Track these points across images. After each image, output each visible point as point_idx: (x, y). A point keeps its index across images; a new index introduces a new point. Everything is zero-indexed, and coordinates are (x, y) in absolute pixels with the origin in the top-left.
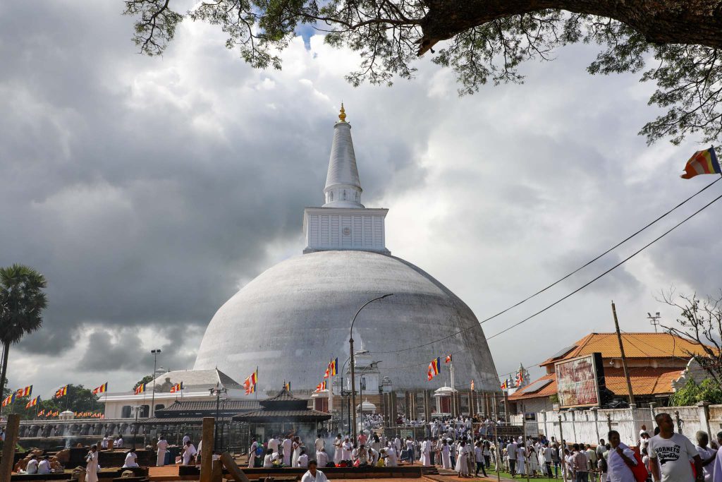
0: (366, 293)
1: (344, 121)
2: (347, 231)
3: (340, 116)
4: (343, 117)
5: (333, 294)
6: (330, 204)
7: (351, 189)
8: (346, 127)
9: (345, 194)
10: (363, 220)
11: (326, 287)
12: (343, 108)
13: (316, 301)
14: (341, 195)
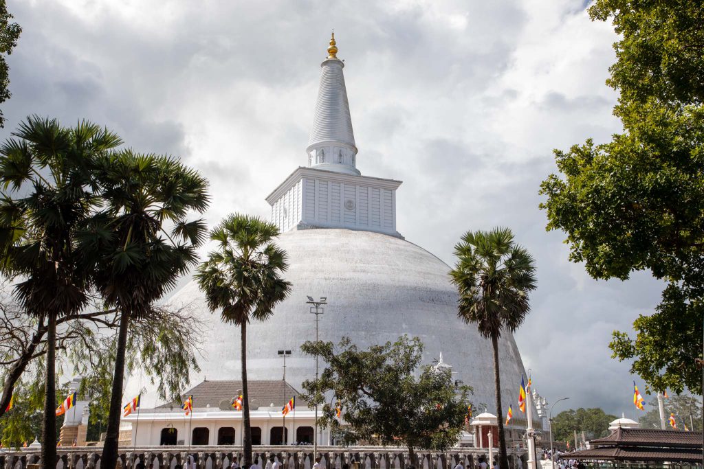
0: (415, 289)
1: (335, 57)
2: (350, 205)
3: (329, 50)
4: (333, 51)
5: (375, 287)
6: (322, 166)
7: (349, 150)
8: (339, 66)
9: (340, 155)
10: (370, 192)
11: (362, 277)
12: (333, 39)
13: (354, 294)
14: (336, 156)
